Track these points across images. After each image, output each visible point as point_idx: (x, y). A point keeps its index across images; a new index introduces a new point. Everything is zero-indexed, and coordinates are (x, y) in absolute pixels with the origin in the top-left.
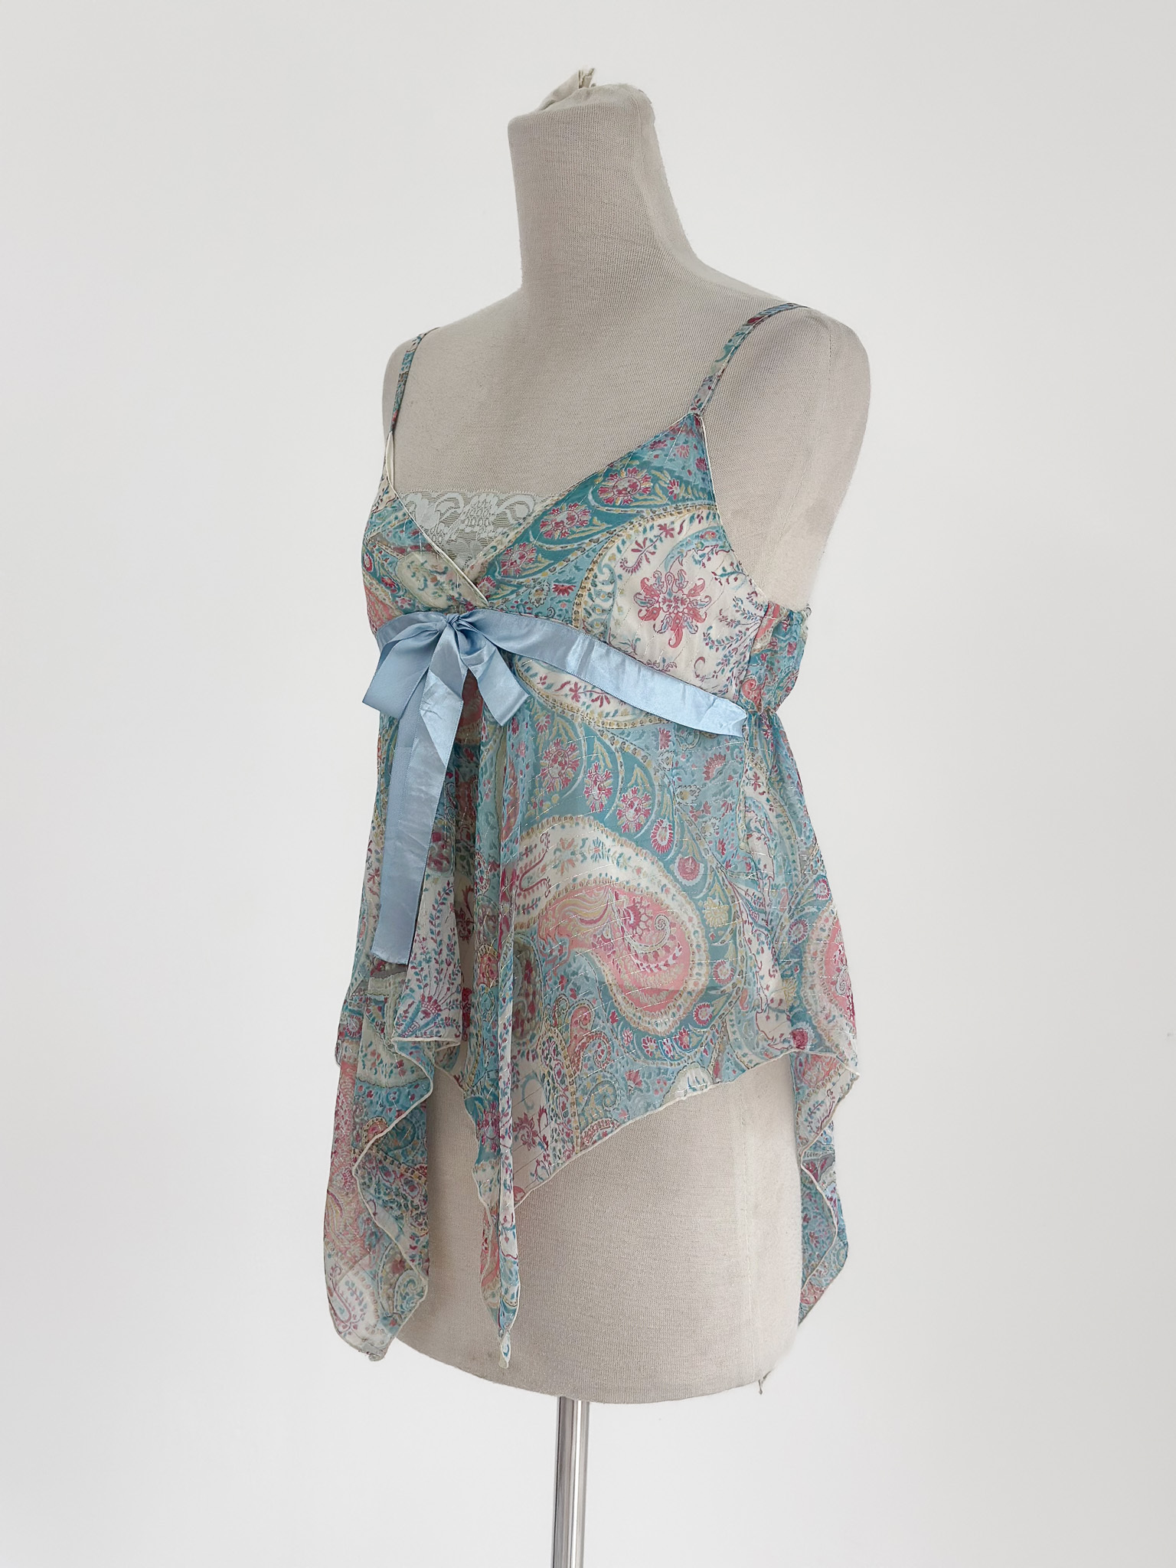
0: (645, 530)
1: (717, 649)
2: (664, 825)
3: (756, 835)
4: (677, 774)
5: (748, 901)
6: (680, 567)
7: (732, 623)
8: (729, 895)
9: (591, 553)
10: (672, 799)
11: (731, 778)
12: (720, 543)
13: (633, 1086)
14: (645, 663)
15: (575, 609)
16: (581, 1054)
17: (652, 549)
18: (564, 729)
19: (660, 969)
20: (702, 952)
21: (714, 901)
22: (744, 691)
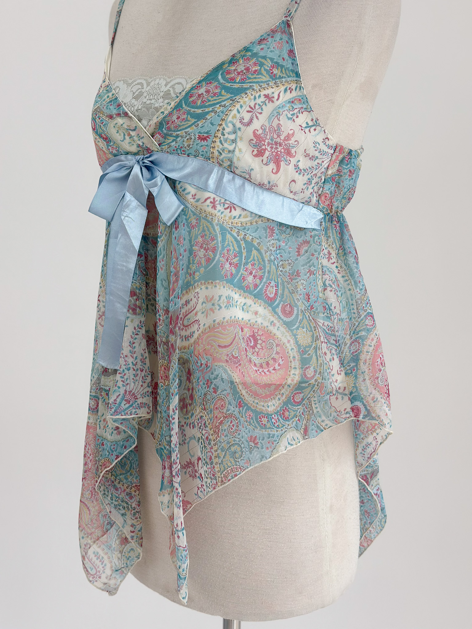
0: (255, 98)
1: (304, 174)
2: (271, 285)
3: (329, 289)
4: (280, 253)
5: (324, 329)
6: (278, 122)
7: (313, 158)
8: (312, 326)
9: (221, 114)
10: (277, 269)
11: (313, 255)
12: (305, 106)
13: (253, 445)
14: (257, 184)
15: (212, 150)
16: (220, 427)
17: (260, 111)
18: (207, 227)
19: (270, 372)
20: (296, 361)
21: (304, 330)
22: (321, 201)
